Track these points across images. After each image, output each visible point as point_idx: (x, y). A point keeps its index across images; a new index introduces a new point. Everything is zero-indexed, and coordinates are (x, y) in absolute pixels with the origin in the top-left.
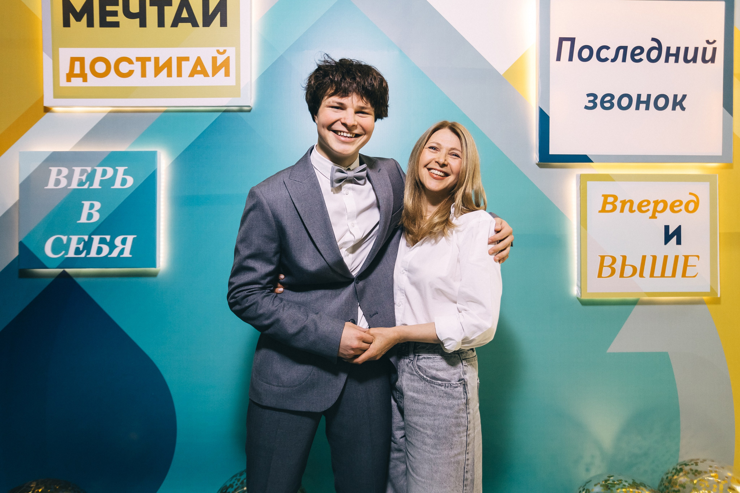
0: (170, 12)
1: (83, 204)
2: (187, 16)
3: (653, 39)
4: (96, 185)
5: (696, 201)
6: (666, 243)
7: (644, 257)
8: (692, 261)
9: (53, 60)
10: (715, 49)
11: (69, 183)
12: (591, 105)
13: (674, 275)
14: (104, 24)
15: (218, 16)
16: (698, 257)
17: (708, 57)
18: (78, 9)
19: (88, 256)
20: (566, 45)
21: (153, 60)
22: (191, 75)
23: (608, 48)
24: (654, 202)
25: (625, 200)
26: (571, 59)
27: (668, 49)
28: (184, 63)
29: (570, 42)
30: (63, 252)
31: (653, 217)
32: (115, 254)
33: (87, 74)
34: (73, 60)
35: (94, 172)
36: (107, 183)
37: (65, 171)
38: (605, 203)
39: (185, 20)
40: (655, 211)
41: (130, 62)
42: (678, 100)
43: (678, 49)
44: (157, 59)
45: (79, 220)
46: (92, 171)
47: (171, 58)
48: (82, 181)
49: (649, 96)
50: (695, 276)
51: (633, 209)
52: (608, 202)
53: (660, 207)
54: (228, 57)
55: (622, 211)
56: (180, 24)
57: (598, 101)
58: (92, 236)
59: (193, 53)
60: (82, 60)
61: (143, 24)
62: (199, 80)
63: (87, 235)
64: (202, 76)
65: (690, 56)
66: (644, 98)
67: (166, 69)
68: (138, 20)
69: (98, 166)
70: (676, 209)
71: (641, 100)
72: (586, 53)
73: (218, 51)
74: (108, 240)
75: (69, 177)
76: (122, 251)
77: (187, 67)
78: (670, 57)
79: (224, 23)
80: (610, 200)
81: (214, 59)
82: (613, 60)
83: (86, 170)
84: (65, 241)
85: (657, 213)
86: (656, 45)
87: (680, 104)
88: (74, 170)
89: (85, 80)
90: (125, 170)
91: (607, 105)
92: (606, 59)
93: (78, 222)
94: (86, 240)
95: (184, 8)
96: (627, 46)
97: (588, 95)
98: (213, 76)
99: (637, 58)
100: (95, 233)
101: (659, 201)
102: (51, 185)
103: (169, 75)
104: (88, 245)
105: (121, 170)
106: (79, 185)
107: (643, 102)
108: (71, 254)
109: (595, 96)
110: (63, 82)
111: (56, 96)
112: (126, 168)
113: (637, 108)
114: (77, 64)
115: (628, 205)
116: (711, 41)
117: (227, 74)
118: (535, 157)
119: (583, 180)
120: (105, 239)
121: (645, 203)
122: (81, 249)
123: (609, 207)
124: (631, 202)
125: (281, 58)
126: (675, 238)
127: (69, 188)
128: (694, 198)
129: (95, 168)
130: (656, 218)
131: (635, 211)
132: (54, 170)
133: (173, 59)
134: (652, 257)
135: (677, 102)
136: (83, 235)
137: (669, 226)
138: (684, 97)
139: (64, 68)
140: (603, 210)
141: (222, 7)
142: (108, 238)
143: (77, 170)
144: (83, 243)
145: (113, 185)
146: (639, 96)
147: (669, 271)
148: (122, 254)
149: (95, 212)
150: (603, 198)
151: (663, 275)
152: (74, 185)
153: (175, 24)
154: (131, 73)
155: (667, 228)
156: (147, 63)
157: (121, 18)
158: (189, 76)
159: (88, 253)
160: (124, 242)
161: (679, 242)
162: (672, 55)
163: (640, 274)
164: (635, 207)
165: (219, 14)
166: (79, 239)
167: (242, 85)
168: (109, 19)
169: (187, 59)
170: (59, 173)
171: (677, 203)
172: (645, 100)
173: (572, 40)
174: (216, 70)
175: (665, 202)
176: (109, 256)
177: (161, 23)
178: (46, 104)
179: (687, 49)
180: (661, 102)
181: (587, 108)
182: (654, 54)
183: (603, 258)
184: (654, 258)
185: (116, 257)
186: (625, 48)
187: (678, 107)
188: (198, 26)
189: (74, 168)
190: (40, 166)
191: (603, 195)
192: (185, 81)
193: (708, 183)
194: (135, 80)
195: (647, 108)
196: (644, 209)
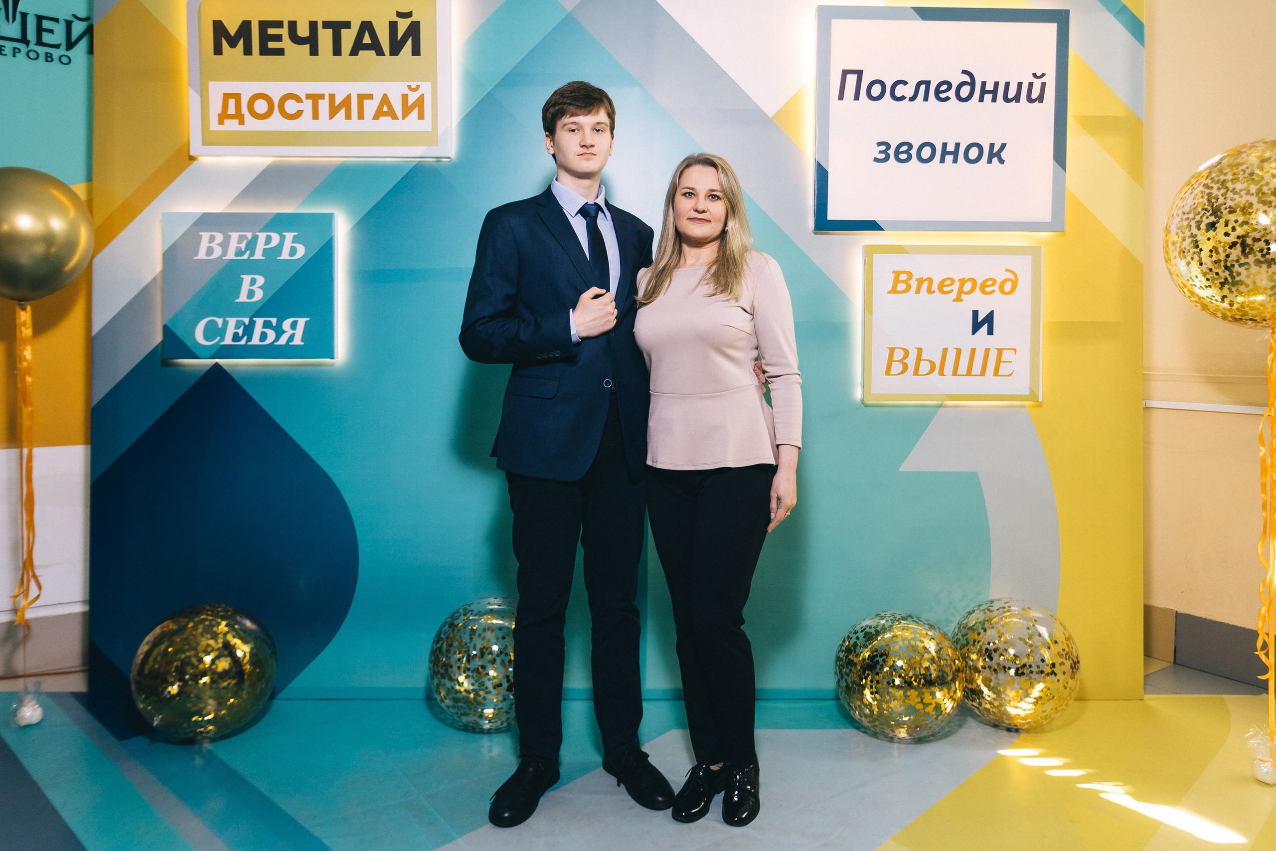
0: (348, 37)
1: (242, 279)
2: (370, 42)
3: (964, 72)
4: (258, 255)
5: (1014, 280)
6: (974, 332)
7: (945, 351)
8: (1006, 356)
9: (201, 97)
10: (1043, 85)
11: (225, 252)
12: (882, 156)
13: (983, 373)
14: (265, 51)
15: (409, 43)
16: (1015, 350)
17: (1034, 95)
18: (232, 32)
19: (249, 343)
20: (852, 79)
21: (327, 97)
22: (376, 117)
23: (905, 83)
24: (959, 280)
25: (923, 278)
26: (857, 97)
27: (984, 84)
28: (365, 101)
29: (855, 76)
30: (218, 338)
31: (958, 299)
32: (283, 341)
33: (243, 114)
34: (227, 97)
35: (255, 239)
36: (272, 253)
37: (219, 237)
38: (896, 281)
39: (367, 47)
40: (961, 291)
41: (298, 99)
42: (995, 151)
43: (997, 84)
44: (332, 97)
45: (238, 298)
46: (253, 238)
47: (349, 96)
48: (241, 249)
49: (958, 145)
50: (1010, 375)
51: (932, 290)
52: (900, 279)
53: (968, 287)
54: (422, 96)
55: (918, 291)
56: (360, 51)
57: (891, 152)
58: (254, 319)
59: (377, 89)
60: (237, 97)
61: (314, 52)
62: (386, 123)
63: (247, 317)
64: (390, 118)
65: (1012, 94)
66: (951, 148)
67: (344, 109)
68: (308, 46)
69: (261, 231)
70: (988, 289)
71: (948, 150)
72: (876, 90)
73: (409, 87)
74: (274, 324)
75: (225, 245)
76: (291, 338)
77: (370, 107)
78: (985, 95)
79: (416, 51)
80: (903, 277)
81: (405, 97)
82: (912, 99)
83: (245, 235)
84: (220, 325)
85: (962, 294)
86: (967, 79)
87: (998, 155)
88: (230, 236)
89: (242, 122)
90: (294, 236)
91: (903, 156)
92: (902, 98)
93: (237, 301)
94: (247, 323)
95: (365, 32)
96: (930, 81)
97: (879, 144)
98: (403, 118)
99: (942, 96)
100: (258, 314)
101: (966, 279)
102: (202, 255)
103: (348, 116)
104: (249, 330)
105: (289, 236)
106: (236, 255)
107: (950, 153)
108: (228, 341)
109: (888, 146)
110: (214, 125)
111: (204, 144)
112: (296, 234)
113: (942, 160)
114: (232, 102)
115: (926, 284)
116: (1038, 74)
117: (421, 116)
118: (811, 223)
119: (869, 251)
120: (270, 322)
121: (948, 282)
122: (240, 335)
123: (901, 287)
124: (930, 281)
125: (489, 95)
126: (985, 327)
127: (224, 258)
128: (1012, 277)
129: (257, 234)
130: (962, 300)
131: (934, 292)
132: (206, 236)
133: (352, 96)
134: (955, 350)
135: (994, 152)
136: (243, 317)
137: (978, 311)
138: (1003, 146)
139: (216, 108)
140: (894, 291)
141: (414, 30)
142: (274, 321)
143: (235, 236)
144: (242, 327)
145: (280, 255)
146: (945, 145)
147: (976, 369)
148: (292, 341)
149: (259, 289)
150: (894, 275)
151: (969, 373)
152: (231, 255)
153: (354, 52)
154: (299, 113)
155: (975, 313)
156: (320, 101)
157: (286, 43)
158: (373, 119)
159: (249, 339)
160: (294, 326)
161: (990, 332)
162: (989, 92)
163: (939, 372)
164: (935, 287)
165: (411, 38)
166: (237, 321)
167: (440, 132)
168: (272, 45)
169: (370, 96)
170: (212, 239)
171: (990, 283)
172: (953, 150)
173: (859, 73)
174: (406, 111)
175: (973, 281)
176: (276, 344)
177: (337, 51)
178: (192, 154)
179: (1007, 85)
180: (974, 153)
181: (876, 160)
182: (965, 91)
183: (892, 350)
184: (959, 351)
185: (285, 344)
186: (928, 83)
187: (995, 160)
188: (383, 54)
189: (230, 233)
190: (188, 230)
191: (894, 272)
192: (369, 125)
193: (1031, 257)
194: (305, 123)
195: (955, 161)
196: (946, 289)
